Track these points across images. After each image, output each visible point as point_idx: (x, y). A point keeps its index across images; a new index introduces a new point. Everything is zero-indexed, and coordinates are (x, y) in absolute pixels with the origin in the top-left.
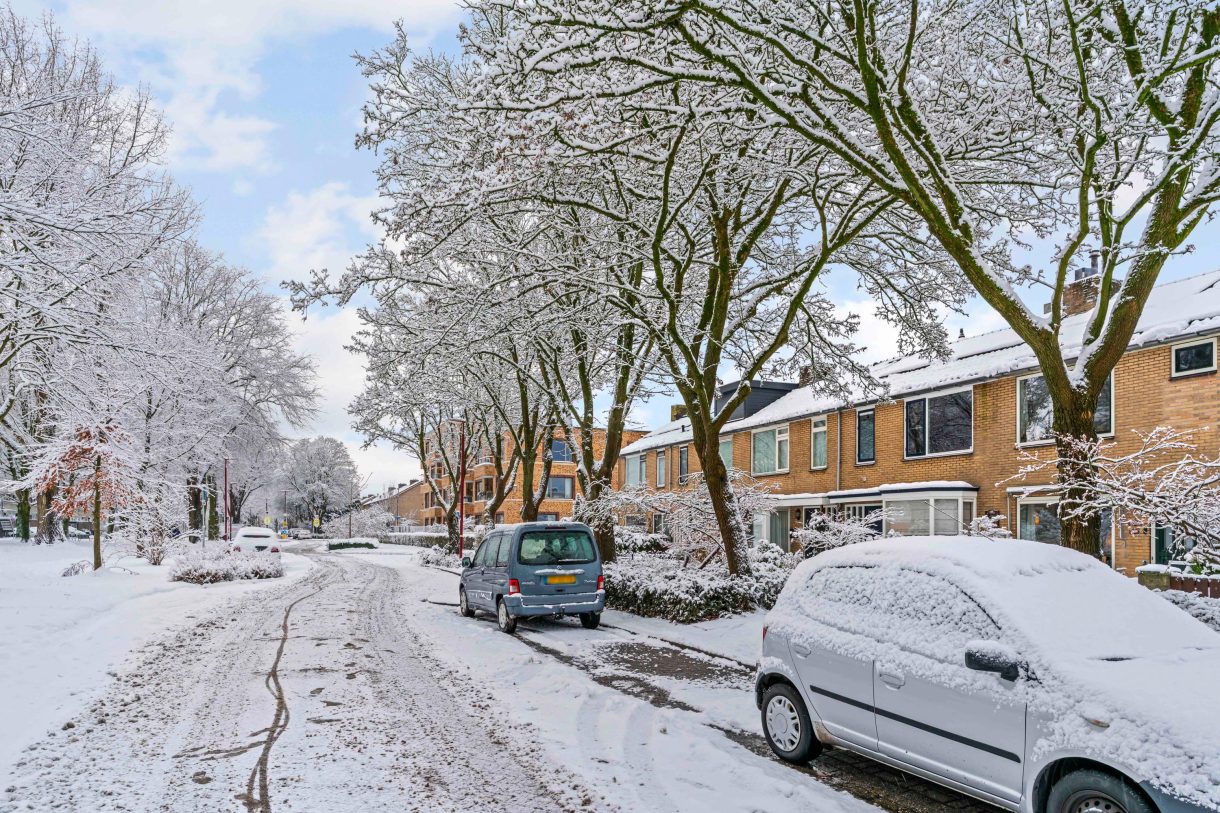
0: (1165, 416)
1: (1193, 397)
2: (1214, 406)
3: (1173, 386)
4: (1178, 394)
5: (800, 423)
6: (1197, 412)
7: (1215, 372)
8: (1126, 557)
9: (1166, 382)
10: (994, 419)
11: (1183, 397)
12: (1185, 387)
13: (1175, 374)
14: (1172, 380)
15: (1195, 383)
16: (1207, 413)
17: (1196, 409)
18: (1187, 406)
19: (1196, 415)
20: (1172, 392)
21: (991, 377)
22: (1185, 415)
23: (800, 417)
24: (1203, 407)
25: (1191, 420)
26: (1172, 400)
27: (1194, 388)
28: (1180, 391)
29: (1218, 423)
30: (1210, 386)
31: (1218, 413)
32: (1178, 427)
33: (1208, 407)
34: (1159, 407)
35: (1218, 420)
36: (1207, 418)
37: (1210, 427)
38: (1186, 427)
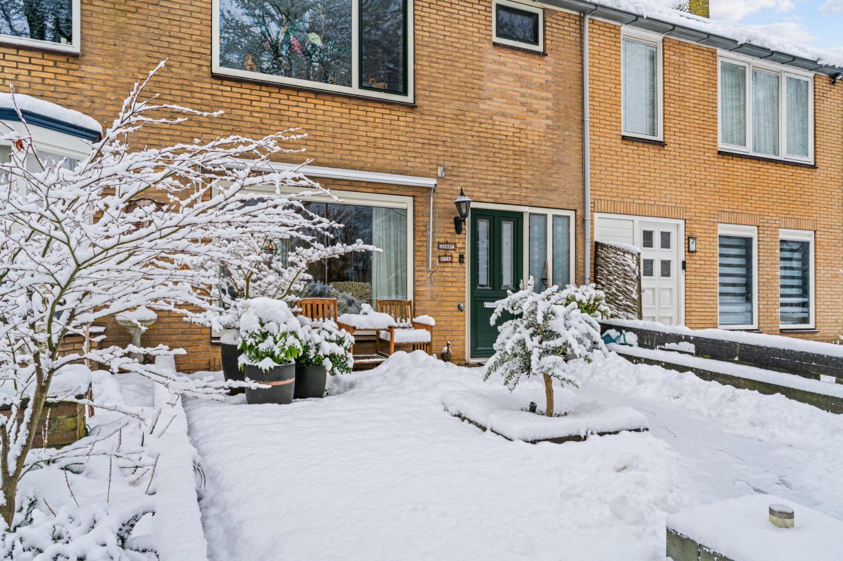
0: (486, 94)
1: (519, 78)
2: (543, 99)
3: (493, 54)
4: (502, 68)
6: (524, 100)
7: (542, 55)
8: (433, 299)
9: (488, 46)
11: (508, 74)
12: (512, 62)
13: (495, 39)
14: (495, 44)
15: (523, 61)
16: (537, 104)
17: (523, 95)
18: (513, 89)
19: (523, 104)
20: (495, 62)
22: (511, 100)
24: (530, 95)
25: (518, 110)
26: (496, 73)
27: (521, 67)
28: (504, 64)
29: (549, 122)
30: (539, 71)
31: (547, 108)
32: (503, 115)
33: (536, 98)
34: (480, 78)
35: (548, 118)
36: (535, 112)
37: (540, 124)
38: (512, 117)
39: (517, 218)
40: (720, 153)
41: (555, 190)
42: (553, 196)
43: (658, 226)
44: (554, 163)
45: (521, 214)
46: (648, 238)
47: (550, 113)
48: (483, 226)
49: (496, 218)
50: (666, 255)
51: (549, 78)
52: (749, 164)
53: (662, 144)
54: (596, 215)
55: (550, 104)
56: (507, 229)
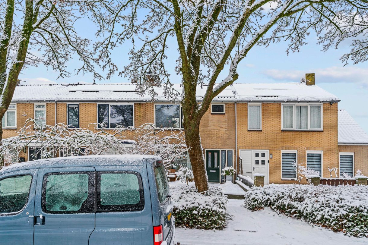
0: (210, 125)
1: (218, 121)
2: (224, 124)
3: (212, 116)
4: (214, 119)
5: (25, 105)
6: (219, 125)
7: (224, 114)
9: (210, 115)
10: (144, 117)
11: (215, 120)
12: (216, 117)
13: (212, 113)
14: (212, 114)
15: (219, 116)
16: (222, 126)
17: (219, 124)
18: (216, 123)
19: (219, 126)
20: (212, 118)
21: (146, 101)
22: (216, 126)
23: (28, 101)
24: (221, 124)
25: (218, 128)
26: (212, 120)
27: (219, 118)
28: (214, 118)
29: (226, 129)
30: (223, 118)
31: (226, 126)
32: (214, 129)
33: (223, 124)
34: (208, 122)
35: (226, 128)
36: (222, 128)
37: (223, 130)
38: (216, 129)
39: (218, 152)
40: (282, 131)
41: (228, 145)
42: (227, 146)
43: (260, 152)
44: (228, 139)
45: (219, 151)
46: (257, 155)
47: (226, 127)
48: (210, 154)
49: (213, 152)
50: (263, 159)
51: (226, 119)
52: (294, 133)
53: (261, 131)
54: (240, 150)
55: (226, 125)
56: (216, 154)
